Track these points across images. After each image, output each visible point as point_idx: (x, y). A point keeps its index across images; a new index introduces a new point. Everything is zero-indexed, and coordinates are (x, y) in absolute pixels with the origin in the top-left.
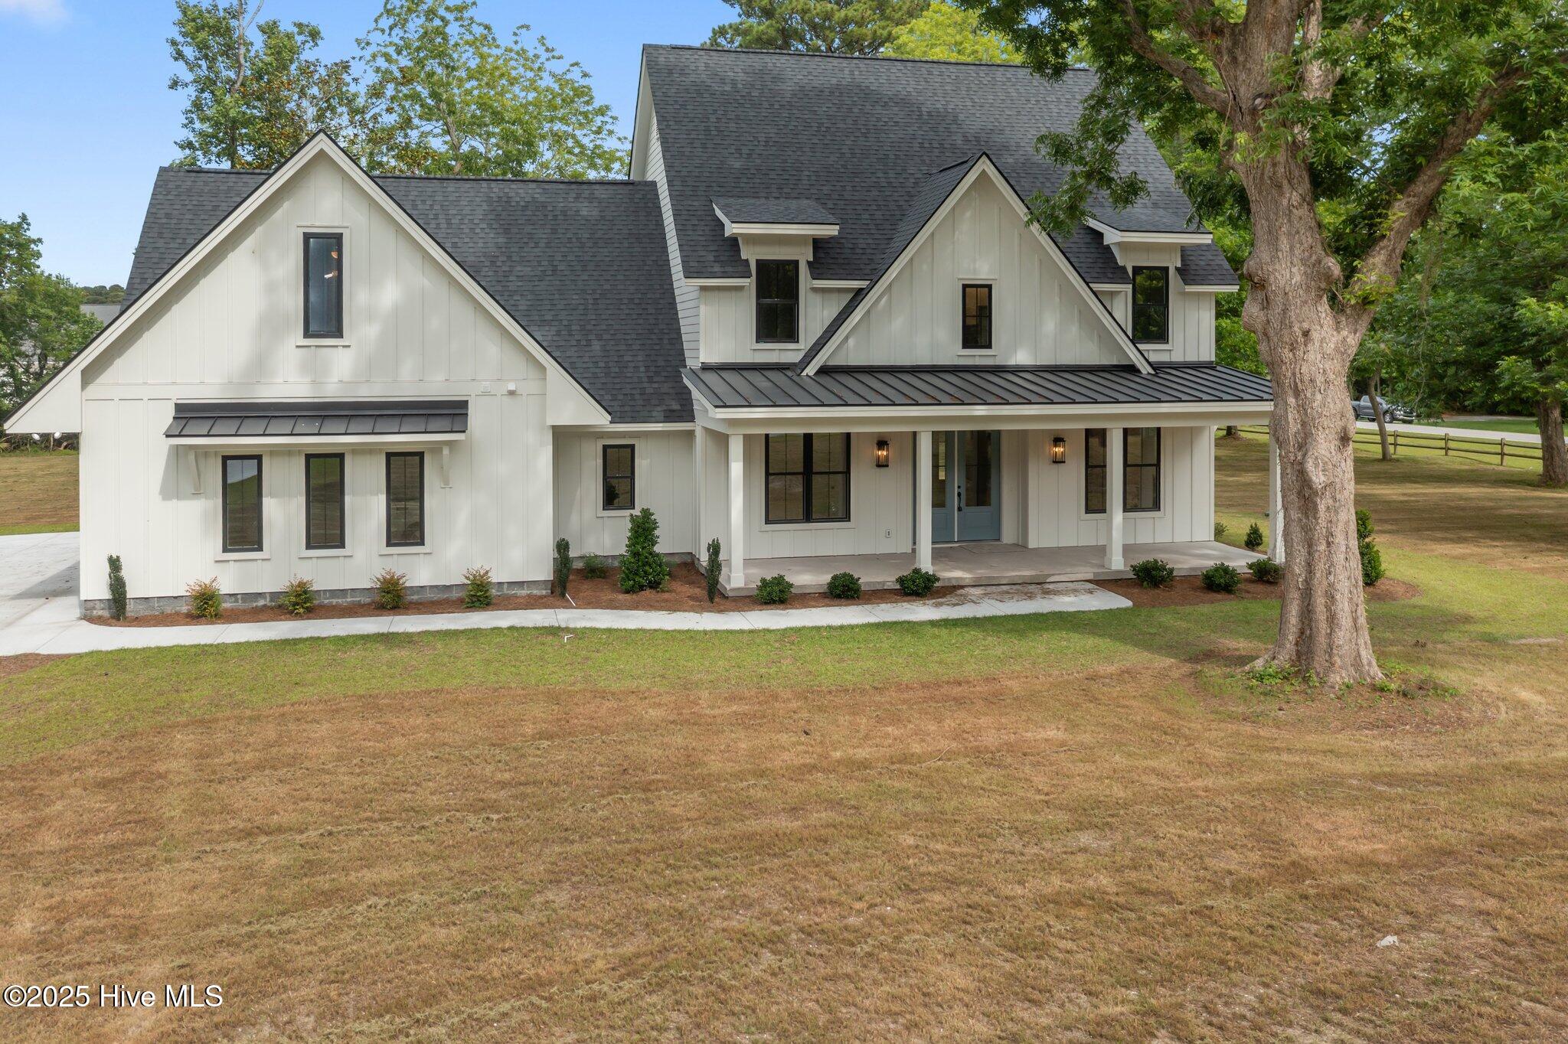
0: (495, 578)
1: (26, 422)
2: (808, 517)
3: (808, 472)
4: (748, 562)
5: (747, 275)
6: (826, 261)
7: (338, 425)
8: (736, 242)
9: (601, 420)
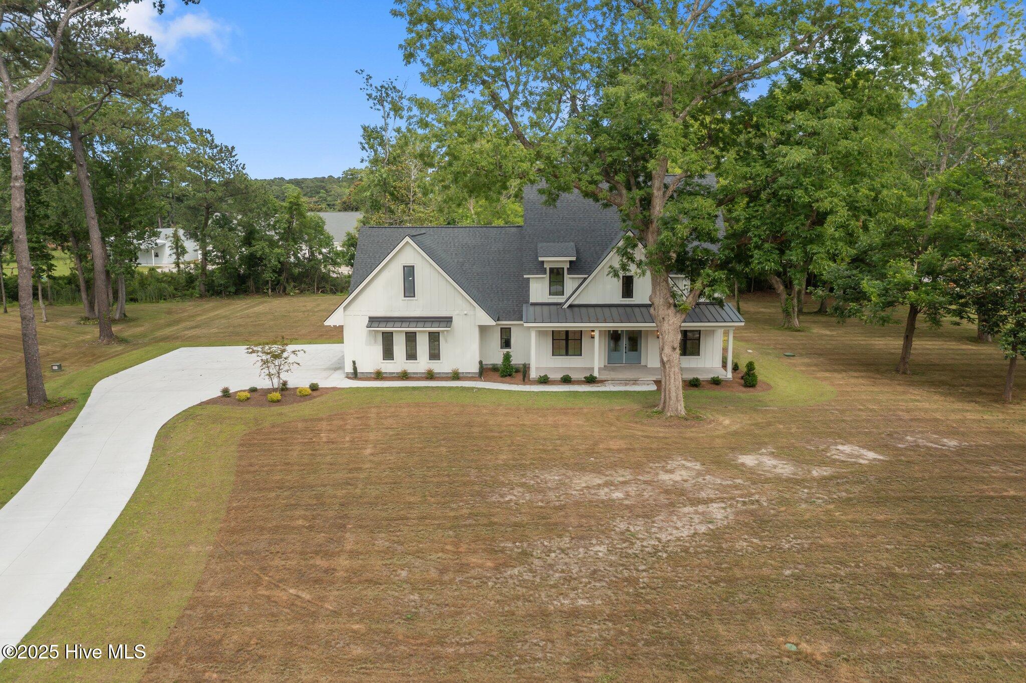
0: (460, 371)
1: (329, 322)
2: (567, 354)
3: (567, 339)
4: (537, 368)
5: (545, 273)
6: (574, 267)
7: (414, 324)
8: (543, 262)
9: (494, 323)
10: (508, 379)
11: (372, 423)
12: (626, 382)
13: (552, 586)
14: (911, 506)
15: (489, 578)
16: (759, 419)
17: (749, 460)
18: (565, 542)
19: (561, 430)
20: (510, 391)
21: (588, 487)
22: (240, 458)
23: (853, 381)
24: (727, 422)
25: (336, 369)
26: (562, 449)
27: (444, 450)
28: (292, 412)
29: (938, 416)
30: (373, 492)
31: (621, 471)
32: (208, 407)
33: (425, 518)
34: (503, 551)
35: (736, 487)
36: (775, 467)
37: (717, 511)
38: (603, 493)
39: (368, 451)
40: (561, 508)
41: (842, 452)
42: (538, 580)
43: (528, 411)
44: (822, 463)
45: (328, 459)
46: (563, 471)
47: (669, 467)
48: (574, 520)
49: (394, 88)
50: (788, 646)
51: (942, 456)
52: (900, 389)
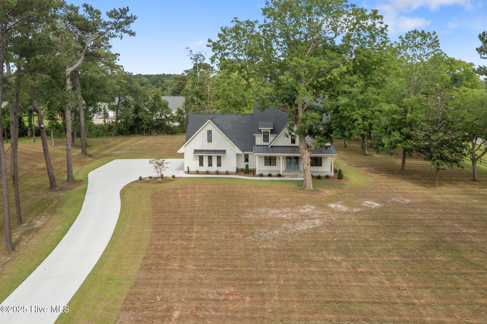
0: (229, 171)
1: (178, 152)
2: (270, 165)
3: (270, 159)
4: (259, 171)
5: (261, 134)
6: (272, 132)
7: (211, 153)
8: (260, 130)
9: (242, 153)
10: (247, 174)
11: (197, 190)
12: (293, 176)
13: (261, 242)
14: (383, 221)
15: (241, 240)
16: (340, 191)
17: (332, 206)
18: (266, 230)
19: (267, 194)
20: (248, 179)
21: (275, 214)
22: (152, 202)
23: (381, 177)
24: (328, 192)
25: (180, 169)
26: (266, 201)
27: (224, 200)
28: (167, 186)
29: (407, 191)
30: (201, 214)
31: (287, 209)
32: (135, 183)
33: (219, 222)
34: (245, 232)
35: (326, 214)
36: (341, 208)
37: (318, 222)
38: (279, 216)
39: (197, 201)
40: (265, 220)
41: (367, 203)
42: (256, 240)
43: (255, 187)
44: (359, 207)
45: (184, 203)
46: (267, 208)
47: (304, 207)
48: (269, 224)
49: (201, 55)
50: (330, 258)
51: (402, 205)
52: (398, 180)
